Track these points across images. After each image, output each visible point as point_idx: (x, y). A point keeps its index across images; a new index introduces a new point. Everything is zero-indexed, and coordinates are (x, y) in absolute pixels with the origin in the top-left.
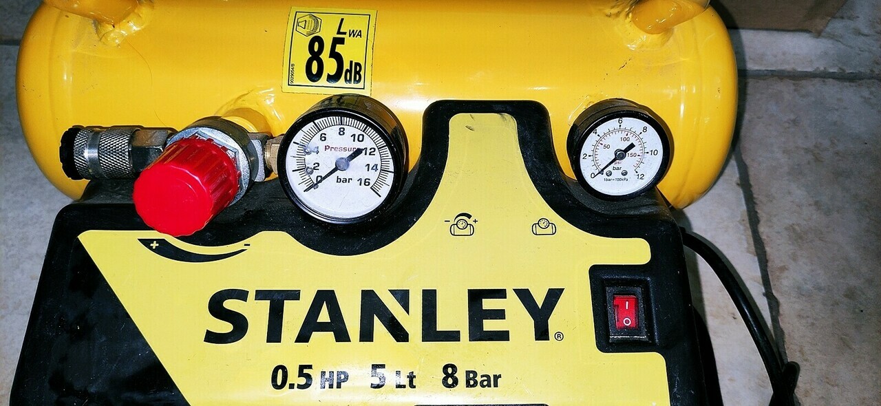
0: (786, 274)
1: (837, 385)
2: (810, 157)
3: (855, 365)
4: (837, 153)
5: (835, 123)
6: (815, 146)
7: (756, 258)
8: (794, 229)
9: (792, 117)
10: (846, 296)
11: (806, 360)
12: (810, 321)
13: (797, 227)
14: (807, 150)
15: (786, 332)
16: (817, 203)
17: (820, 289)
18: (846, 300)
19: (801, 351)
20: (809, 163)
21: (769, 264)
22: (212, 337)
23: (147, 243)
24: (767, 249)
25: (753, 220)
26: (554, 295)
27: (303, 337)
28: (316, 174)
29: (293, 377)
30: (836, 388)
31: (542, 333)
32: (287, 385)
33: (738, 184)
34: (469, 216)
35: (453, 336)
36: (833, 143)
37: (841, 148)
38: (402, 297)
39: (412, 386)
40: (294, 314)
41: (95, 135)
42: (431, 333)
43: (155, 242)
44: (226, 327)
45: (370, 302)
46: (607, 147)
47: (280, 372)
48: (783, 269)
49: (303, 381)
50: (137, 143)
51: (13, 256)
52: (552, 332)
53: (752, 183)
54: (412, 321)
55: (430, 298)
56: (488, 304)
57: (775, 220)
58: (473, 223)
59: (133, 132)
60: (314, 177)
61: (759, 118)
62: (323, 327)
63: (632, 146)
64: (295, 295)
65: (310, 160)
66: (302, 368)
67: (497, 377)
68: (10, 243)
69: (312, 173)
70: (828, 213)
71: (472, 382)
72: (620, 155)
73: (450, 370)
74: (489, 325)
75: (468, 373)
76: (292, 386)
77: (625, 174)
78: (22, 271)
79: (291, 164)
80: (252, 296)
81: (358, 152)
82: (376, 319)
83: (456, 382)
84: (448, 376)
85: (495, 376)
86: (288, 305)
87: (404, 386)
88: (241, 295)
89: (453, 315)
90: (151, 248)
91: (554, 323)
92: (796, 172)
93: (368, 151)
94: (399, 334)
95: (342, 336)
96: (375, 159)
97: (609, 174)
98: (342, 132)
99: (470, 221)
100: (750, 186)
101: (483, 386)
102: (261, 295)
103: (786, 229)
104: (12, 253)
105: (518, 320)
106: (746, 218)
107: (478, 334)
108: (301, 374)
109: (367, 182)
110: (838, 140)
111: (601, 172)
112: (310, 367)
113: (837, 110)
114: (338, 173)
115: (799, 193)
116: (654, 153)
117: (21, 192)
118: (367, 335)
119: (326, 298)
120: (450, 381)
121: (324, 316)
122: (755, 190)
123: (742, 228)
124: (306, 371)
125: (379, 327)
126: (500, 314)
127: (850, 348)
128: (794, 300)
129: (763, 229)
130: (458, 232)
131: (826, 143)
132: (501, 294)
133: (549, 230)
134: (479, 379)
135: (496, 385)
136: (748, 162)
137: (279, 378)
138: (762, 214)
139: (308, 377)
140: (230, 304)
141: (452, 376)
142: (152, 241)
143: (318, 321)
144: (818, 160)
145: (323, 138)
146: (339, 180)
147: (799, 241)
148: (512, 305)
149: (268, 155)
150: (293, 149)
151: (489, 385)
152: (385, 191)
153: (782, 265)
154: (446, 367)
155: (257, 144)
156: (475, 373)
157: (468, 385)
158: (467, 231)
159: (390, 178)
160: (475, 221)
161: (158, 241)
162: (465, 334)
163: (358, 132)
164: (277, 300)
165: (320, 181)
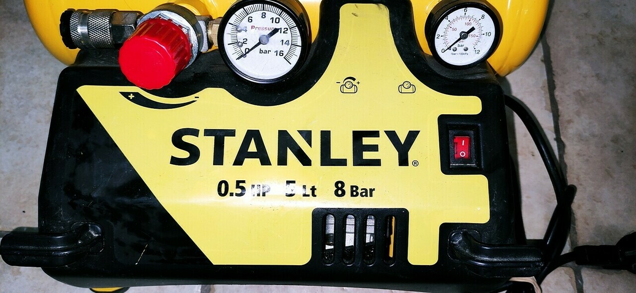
0: (571, 125)
1: (600, 202)
2: (595, 41)
3: (614, 188)
4: (615, 39)
5: (616, 17)
6: (601, 34)
7: (551, 114)
8: (580, 94)
9: (585, 11)
10: (612, 141)
11: (581, 185)
12: (586, 158)
13: (581, 92)
14: (594, 37)
15: (568, 165)
16: (598, 75)
17: (594, 136)
18: (611, 144)
19: (578, 179)
20: (594, 46)
21: (560, 118)
22: (175, 161)
23: (126, 95)
24: (560, 107)
25: (551, 86)
26: (413, 136)
27: (238, 162)
28: (245, 46)
29: (232, 188)
30: (599, 204)
31: (403, 161)
32: (228, 194)
33: (542, 61)
34: (354, 79)
35: (342, 162)
36: (613, 31)
37: (618, 34)
38: (307, 135)
39: (314, 195)
40: (232, 146)
41: (85, 16)
42: (327, 160)
43: (132, 94)
44: (185, 154)
45: (285, 139)
46: (455, 30)
47: (223, 185)
48: (570, 122)
49: (239, 191)
50: (115, 22)
51: (22, 106)
52: (410, 161)
53: (552, 60)
54: (314, 152)
55: (326, 136)
56: (366, 141)
57: (567, 87)
58: (357, 84)
59: (111, 14)
60: (243, 49)
61: (561, 12)
62: (252, 155)
63: (473, 29)
64: (232, 133)
65: (241, 36)
66: (238, 182)
67: (372, 190)
68: (20, 96)
69: (242, 46)
70: (605, 82)
71: (355, 193)
72: (464, 36)
73: (340, 185)
74: (367, 155)
75: (352, 187)
76: (232, 194)
77: (466, 49)
78: (30, 117)
79: (227, 39)
80: (201, 133)
81: (275, 31)
82: (289, 151)
83: (344, 193)
84: (338, 189)
85: (370, 189)
86: (227, 139)
87: (308, 196)
88: (195, 132)
89: (342, 148)
90: (129, 99)
91: (412, 155)
92: (585, 52)
93: (283, 30)
94: (305, 160)
95: (265, 161)
96: (287, 37)
97: (455, 50)
98: (264, 16)
99: (355, 83)
100: (551, 62)
101: (362, 196)
102: (208, 132)
103: (574, 93)
104: (21, 104)
105: (387, 152)
106: (547, 85)
107: (359, 161)
108: (238, 186)
109: (281, 54)
110: (617, 29)
111: (449, 48)
112: (244, 182)
113: (618, 6)
114: (261, 46)
115: (585, 68)
116: (489, 34)
117: (24, 59)
118: (282, 161)
119: (253, 135)
120: (340, 192)
121: (252, 148)
122: (554, 65)
123: (543, 92)
124: (241, 184)
125: (291, 156)
126: (374, 148)
127: (611, 177)
128: (575, 143)
129: (557, 93)
130: (345, 90)
131: (608, 31)
132: (375, 134)
133: (410, 90)
134: (359, 191)
135: (371, 195)
136: (551, 44)
137: (223, 189)
138: (558, 82)
139: (243, 188)
140: (186, 139)
141: (341, 189)
142: (129, 93)
143: (248, 151)
144: (601, 43)
145: (250, 20)
146: (261, 52)
147: (583, 102)
148: (383, 142)
149: (210, 32)
150: (228, 28)
151: (366, 195)
152: (294, 60)
153: (569, 119)
154: (337, 184)
155: (202, 24)
156: (357, 188)
157: (352, 195)
158: (352, 90)
159: (298, 51)
160: (358, 83)
161: (134, 94)
162: (350, 161)
163: (275, 16)
164: (219, 136)
165: (248, 52)
